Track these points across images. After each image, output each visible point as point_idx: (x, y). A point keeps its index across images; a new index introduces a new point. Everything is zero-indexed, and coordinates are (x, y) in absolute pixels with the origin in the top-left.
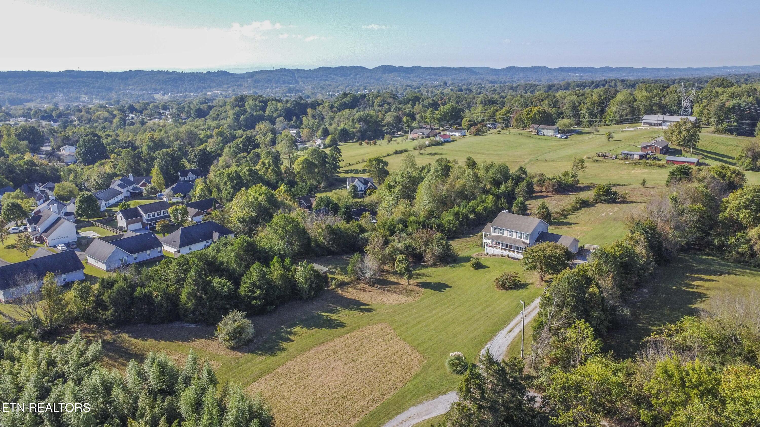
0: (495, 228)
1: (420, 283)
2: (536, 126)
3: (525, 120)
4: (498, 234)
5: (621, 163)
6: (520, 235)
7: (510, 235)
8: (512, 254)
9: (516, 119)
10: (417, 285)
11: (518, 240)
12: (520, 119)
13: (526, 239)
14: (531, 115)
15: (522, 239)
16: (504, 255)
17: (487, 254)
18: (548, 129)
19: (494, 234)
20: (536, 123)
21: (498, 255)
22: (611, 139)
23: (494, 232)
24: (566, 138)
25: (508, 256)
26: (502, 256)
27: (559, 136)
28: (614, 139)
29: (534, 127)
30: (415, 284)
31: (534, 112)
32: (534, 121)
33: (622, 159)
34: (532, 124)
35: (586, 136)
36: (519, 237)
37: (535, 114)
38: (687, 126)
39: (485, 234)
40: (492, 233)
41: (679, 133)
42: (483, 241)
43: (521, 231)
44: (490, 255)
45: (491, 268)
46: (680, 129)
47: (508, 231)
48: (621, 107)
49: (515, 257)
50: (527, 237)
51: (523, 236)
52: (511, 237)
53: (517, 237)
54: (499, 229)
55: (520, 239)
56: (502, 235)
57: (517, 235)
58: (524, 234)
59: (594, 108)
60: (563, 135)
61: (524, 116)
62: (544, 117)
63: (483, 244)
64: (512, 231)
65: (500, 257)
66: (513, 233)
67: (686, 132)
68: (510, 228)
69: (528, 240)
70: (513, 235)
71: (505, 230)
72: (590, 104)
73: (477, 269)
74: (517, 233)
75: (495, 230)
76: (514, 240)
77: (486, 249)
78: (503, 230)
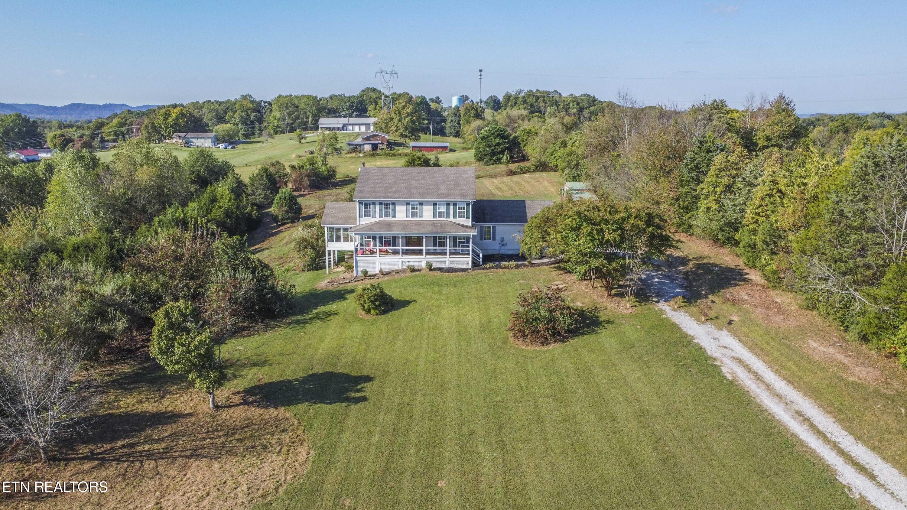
0: (367, 205)
1: (250, 391)
2: (183, 134)
3: (161, 127)
4: (378, 219)
5: (352, 157)
6: (443, 209)
7: (414, 215)
8: (438, 261)
9: (146, 127)
10: (245, 403)
11: (442, 225)
12: (154, 126)
13: (461, 216)
14: (170, 119)
15: (452, 219)
16: (416, 266)
17: (365, 272)
18: (201, 138)
19: (365, 221)
20: (180, 131)
21: (398, 272)
22: (303, 141)
23: (367, 215)
24: (232, 148)
25: (430, 267)
26: (414, 270)
27: (221, 146)
28: (308, 140)
29: (180, 137)
30: (236, 399)
31: (174, 115)
32: (177, 128)
33: (349, 152)
34: (173, 132)
35: (260, 145)
36: (441, 215)
37: (177, 118)
38: (409, 111)
39: (331, 229)
40: (361, 219)
41: (399, 120)
42: (327, 249)
43: (445, 197)
44: (375, 275)
45: (421, 300)
46: (400, 115)
47: (408, 204)
48: (288, 111)
49: (447, 266)
50: (465, 211)
51: (455, 211)
52: (417, 219)
53: (435, 217)
54: (380, 204)
55: (444, 219)
56: (390, 218)
57: (435, 210)
58: (455, 204)
59: (249, 116)
60: (227, 144)
61: (160, 122)
62: (192, 122)
63: (327, 257)
64: (421, 204)
65: (409, 274)
66: (422, 209)
67: (408, 118)
68: (411, 196)
69: (468, 217)
70: (422, 212)
71: (401, 203)
72: (242, 112)
73: (385, 312)
74: (435, 204)
75: (370, 209)
76: (434, 224)
77: (357, 262)
78: (394, 204)
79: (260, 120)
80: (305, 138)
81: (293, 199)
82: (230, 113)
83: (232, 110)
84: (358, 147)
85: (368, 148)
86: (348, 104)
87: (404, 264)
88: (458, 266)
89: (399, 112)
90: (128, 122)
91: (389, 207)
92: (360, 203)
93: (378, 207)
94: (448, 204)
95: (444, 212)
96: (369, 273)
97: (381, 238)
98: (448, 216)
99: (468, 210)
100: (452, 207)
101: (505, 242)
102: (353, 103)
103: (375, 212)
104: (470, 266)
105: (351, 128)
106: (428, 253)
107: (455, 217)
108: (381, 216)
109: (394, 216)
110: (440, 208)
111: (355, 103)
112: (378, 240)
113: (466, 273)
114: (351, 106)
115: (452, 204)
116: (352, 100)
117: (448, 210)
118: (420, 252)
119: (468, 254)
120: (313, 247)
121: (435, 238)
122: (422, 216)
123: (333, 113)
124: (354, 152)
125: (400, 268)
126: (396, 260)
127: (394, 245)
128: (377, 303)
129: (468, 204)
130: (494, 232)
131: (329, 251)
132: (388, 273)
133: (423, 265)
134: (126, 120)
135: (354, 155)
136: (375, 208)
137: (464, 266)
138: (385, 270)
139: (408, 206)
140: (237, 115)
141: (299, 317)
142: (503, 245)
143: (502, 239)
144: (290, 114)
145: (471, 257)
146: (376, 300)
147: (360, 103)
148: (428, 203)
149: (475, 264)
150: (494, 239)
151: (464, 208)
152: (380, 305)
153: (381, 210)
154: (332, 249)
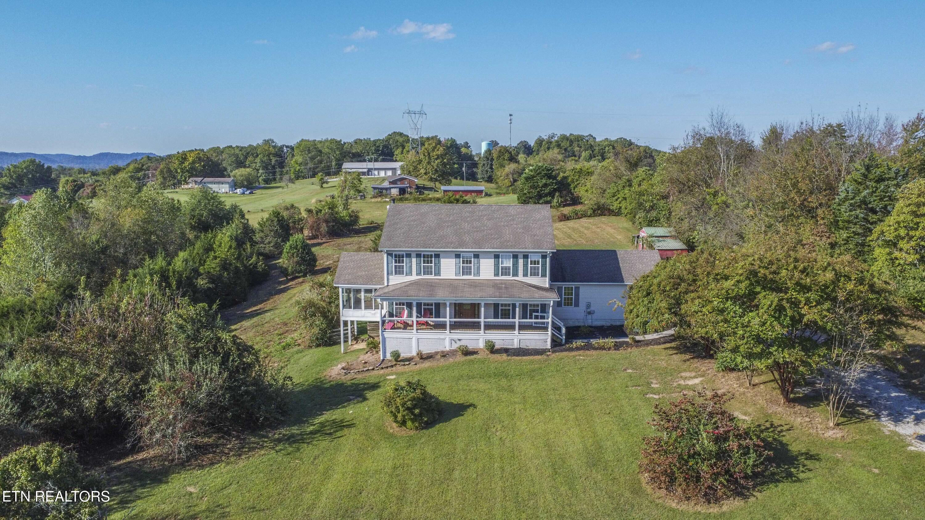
0: (399, 258)
2: (199, 179)
3: (177, 172)
4: (414, 277)
6: (508, 263)
7: (467, 271)
8: (502, 339)
9: (162, 172)
11: (508, 286)
12: (169, 171)
13: (534, 273)
14: (186, 164)
15: (520, 278)
16: (471, 346)
17: (396, 356)
18: (219, 183)
19: (396, 280)
20: (196, 176)
21: (444, 355)
22: (325, 185)
23: (399, 271)
24: (250, 193)
25: (492, 349)
26: (467, 352)
27: (239, 191)
28: (330, 185)
29: (196, 182)
31: (191, 159)
32: (193, 172)
34: (189, 177)
35: (280, 190)
36: (505, 271)
37: (194, 162)
38: (439, 152)
39: (348, 291)
40: (390, 277)
41: (429, 163)
42: (342, 319)
43: (511, 247)
44: (410, 360)
45: (482, 404)
46: (430, 158)
47: (458, 256)
48: (310, 155)
49: (516, 345)
50: (540, 265)
51: (525, 265)
52: (471, 277)
53: (496, 274)
54: (418, 256)
55: (510, 278)
56: (432, 277)
57: (496, 265)
58: (526, 257)
59: (270, 160)
60: (245, 189)
61: (176, 166)
62: (209, 166)
63: (342, 328)
64: (477, 256)
65: (460, 358)
66: (479, 263)
67: (439, 161)
68: (462, 244)
69: (544, 275)
70: (479, 268)
71: (448, 254)
72: (264, 156)
73: (428, 425)
74: (497, 257)
75: (403, 262)
76: (496, 285)
77: (384, 339)
78: (437, 256)
79: (281, 165)
80: (327, 182)
81: (306, 248)
82: (250, 158)
83: (252, 154)
84: (384, 191)
85: (395, 192)
86: (373, 148)
87: (453, 342)
88: (532, 345)
89: (429, 154)
90: (144, 167)
91: (431, 261)
92: (389, 254)
93: (414, 260)
94: (515, 257)
95: (509, 268)
96: (403, 355)
97: (419, 305)
98: (516, 274)
99: (544, 265)
100: (521, 261)
101: (592, 308)
102: (378, 147)
103: (411, 267)
104: (549, 345)
105: (376, 172)
106: (488, 327)
107: (525, 275)
108: (418, 274)
109: (438, 273)
110: (505, 262)
111: (381, 147)
112: (415, 309)
113: (544, 357)
114: (377, 150)
115: (520, 256)
116: (377, 144)
117: (515, 265)
118: (476, 326)
119: (546, 329)
120: (324, 315)
121: (496, 306)
122: (478, 274)
123: (358, 157)
124: (380, 196)
125: (448, 349)
126: (442, 337)
127: (438, 315)
128: (417, 411)
129: (544, 257)
130: (577, 295)
131: (345, 323)
132: (430, 357)
133: (481, 345)
134: (143, 166)
135: (379, 199)
136: (411, 262)
137: (539, 346)
138: (426, 350)
139: (458, 259)
140: (258, 160)
141: (295, 430)
142: (589, 313)
143: (588, 306)
144: (312, 159)
145: (549, 333)
146: (415, 407)
147: (385, 146)
148: (487, 255)
149: (556, 343)
150: (577, 305)
151: (538, 262)
152: (421, 415)
153: (418, 264)
154: (349, 319)
